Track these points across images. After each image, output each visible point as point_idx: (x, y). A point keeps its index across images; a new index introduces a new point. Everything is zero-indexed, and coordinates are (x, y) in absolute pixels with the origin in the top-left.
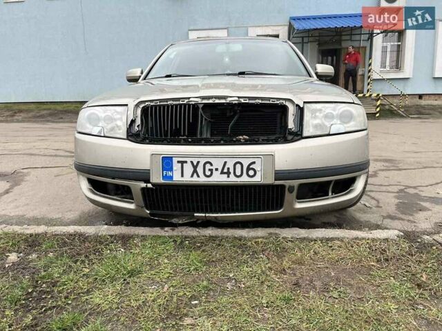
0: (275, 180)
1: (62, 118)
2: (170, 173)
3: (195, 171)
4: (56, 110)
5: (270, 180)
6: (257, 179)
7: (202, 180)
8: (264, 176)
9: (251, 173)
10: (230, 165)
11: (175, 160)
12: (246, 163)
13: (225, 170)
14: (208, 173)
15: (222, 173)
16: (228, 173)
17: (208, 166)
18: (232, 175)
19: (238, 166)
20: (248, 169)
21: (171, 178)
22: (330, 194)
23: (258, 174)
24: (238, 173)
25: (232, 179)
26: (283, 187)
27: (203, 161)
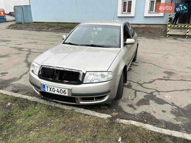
0: (72, 95)
1: (64, 31)
2: (45, 89)
3: (50, 90)
4: (63, 27)
5: (70, 96)
6: (67, 95)
7: (52, 92)
8: (68, 94)
9: (65, 93)
10: (59, 90)
11: (46, 86)
12: (63, 90)
13: (58, 91)
14: (54, 91)
15: (57, 91)
16: (59, 92)
17: (54, 89)
18: (60, 93)
19: (61, 91)
20: (64, 92)
21: (45, 90)
22: (95, 99)
23: (67, 93)
24: (61, 92)
25: (60, 94)
26: (74, 98)
27: (52, 88)
